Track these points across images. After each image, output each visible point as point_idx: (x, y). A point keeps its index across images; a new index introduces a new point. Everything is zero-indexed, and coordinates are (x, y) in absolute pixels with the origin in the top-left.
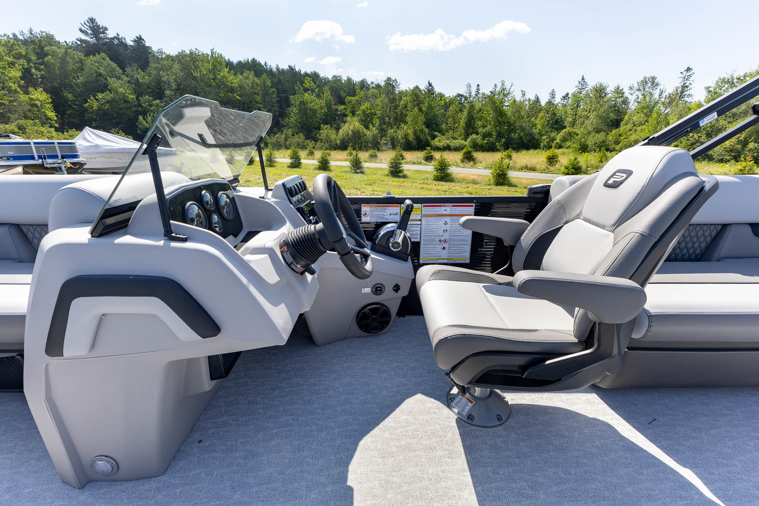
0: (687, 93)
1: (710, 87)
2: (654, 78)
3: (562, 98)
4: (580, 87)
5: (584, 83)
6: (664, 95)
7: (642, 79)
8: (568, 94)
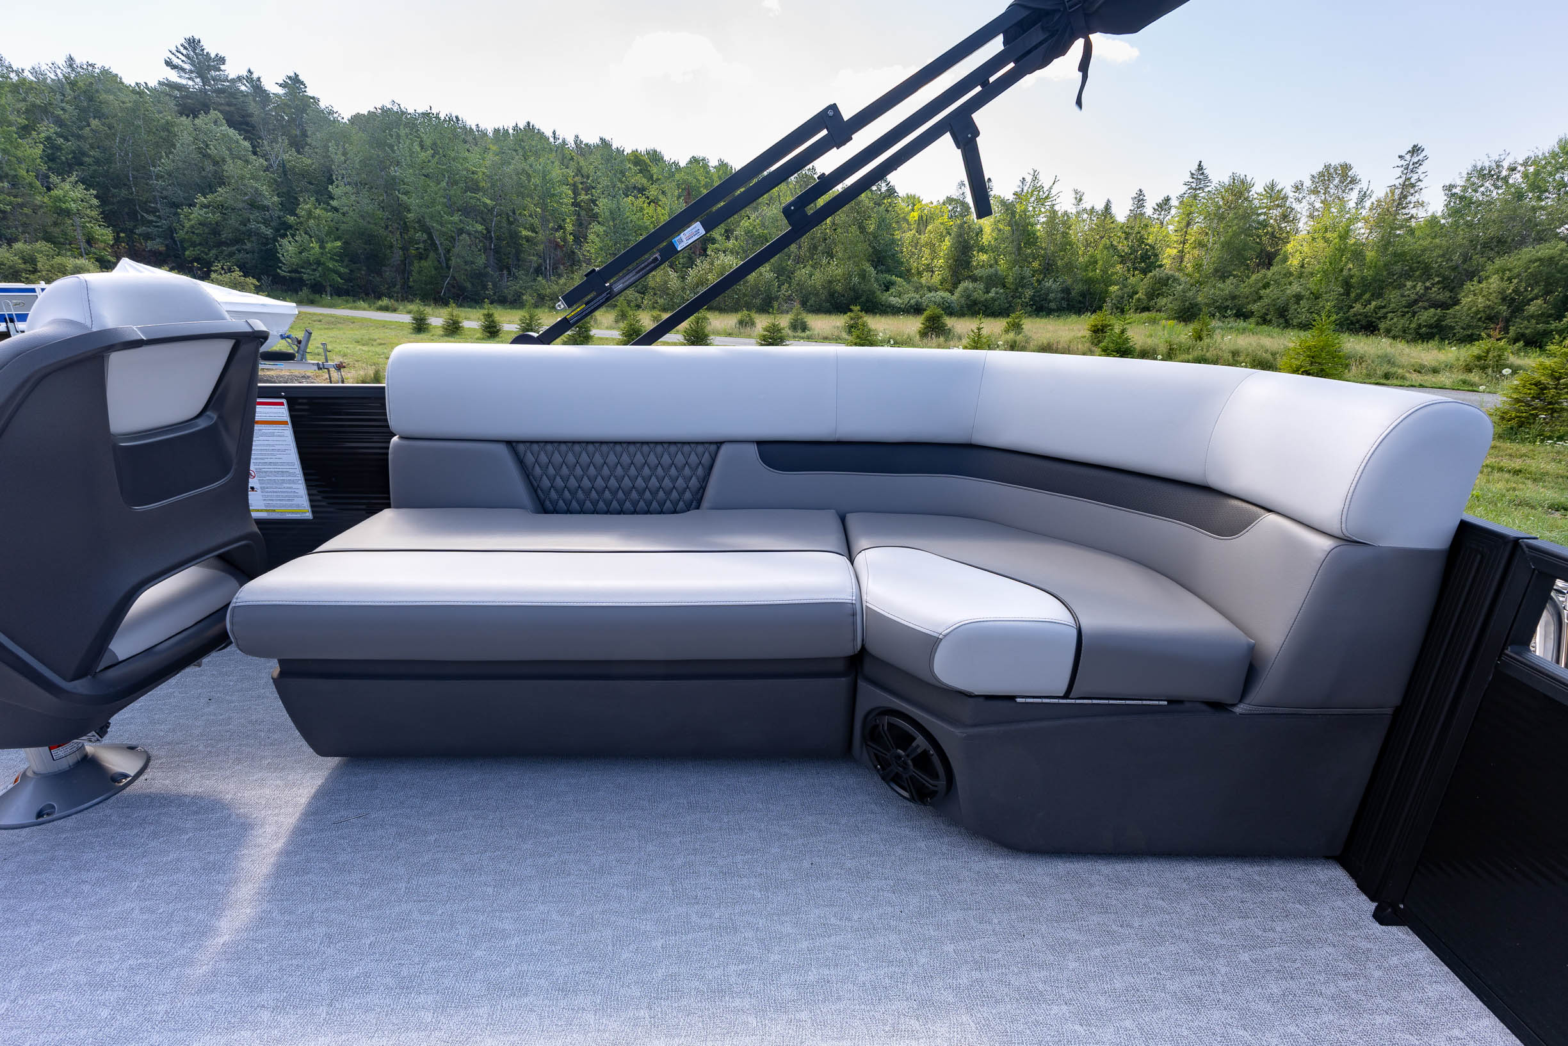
0: (1412, 199)
1: (1454, 186)
2: (1346, 168)
3: (1156, 207)
4: (1194, 185)
5: (1201, 177)
6: (1368, 204)
7: (1320, 168)
8: (1167, 200)
